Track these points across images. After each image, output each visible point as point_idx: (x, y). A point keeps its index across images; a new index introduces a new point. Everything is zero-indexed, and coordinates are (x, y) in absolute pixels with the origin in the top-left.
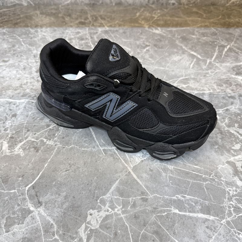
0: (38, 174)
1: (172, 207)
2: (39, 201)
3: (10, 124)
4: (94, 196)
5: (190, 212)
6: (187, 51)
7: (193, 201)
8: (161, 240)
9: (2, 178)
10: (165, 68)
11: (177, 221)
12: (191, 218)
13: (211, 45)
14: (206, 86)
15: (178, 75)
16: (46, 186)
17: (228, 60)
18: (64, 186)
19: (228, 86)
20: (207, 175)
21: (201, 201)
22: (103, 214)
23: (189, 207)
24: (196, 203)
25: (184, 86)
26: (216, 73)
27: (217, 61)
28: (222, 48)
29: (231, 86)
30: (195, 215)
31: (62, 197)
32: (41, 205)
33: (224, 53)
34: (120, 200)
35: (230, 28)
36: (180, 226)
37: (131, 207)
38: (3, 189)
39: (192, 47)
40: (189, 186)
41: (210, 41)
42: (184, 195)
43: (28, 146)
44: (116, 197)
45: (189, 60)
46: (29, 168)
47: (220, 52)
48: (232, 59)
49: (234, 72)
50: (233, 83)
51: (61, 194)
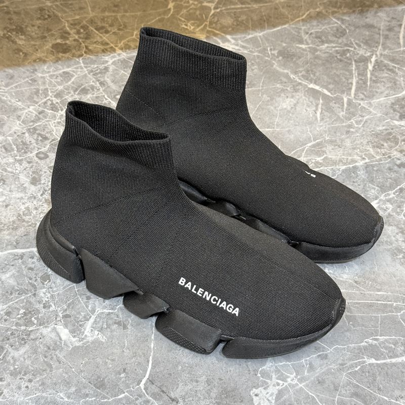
0: (148, 361)
1: (365, 357)
2: (170, 398)
3: (49, 295)
4: (249, 370)
5: (391, 357)
6: (300, 84)
7: (391, 341)
8: (365, 402)
9: (93, 383)
10: (274, 128)
11: (378, 374)
12: (394, 365)
13: (341, 61)
14: (356, 151)
15: (301, 140)
16: (170, 374)
17: (379, 91)
18: (198, 367)
19: (393, 144)
20: (400, 301)
21: (401, 339)
22: (273, 390)
23: (387, 351)
24: (395, 344)
25: (319, 159)
26: (366, 121)
27: (362, 96)
28: (363, 63)
29: (397, 143)
30: (399, 360)
31: (203, 384)
32: (177, 403)
33: (369, 76)
34: (289, 366)
35: (367, 11)
36: (383, 379)
37: (308, 372)
38: (105, 398)
39: (308, 71)
40: (378, 323)
41: (337, 52)
42: (376, 337)
43: (105, 324)
44: (281, 364)
45: (310, 104)
46: (128, 356)
47: (362, 74)
48: (387, 86)
49: (396, 115)
50: (400, 138)
51: (198, 379)
